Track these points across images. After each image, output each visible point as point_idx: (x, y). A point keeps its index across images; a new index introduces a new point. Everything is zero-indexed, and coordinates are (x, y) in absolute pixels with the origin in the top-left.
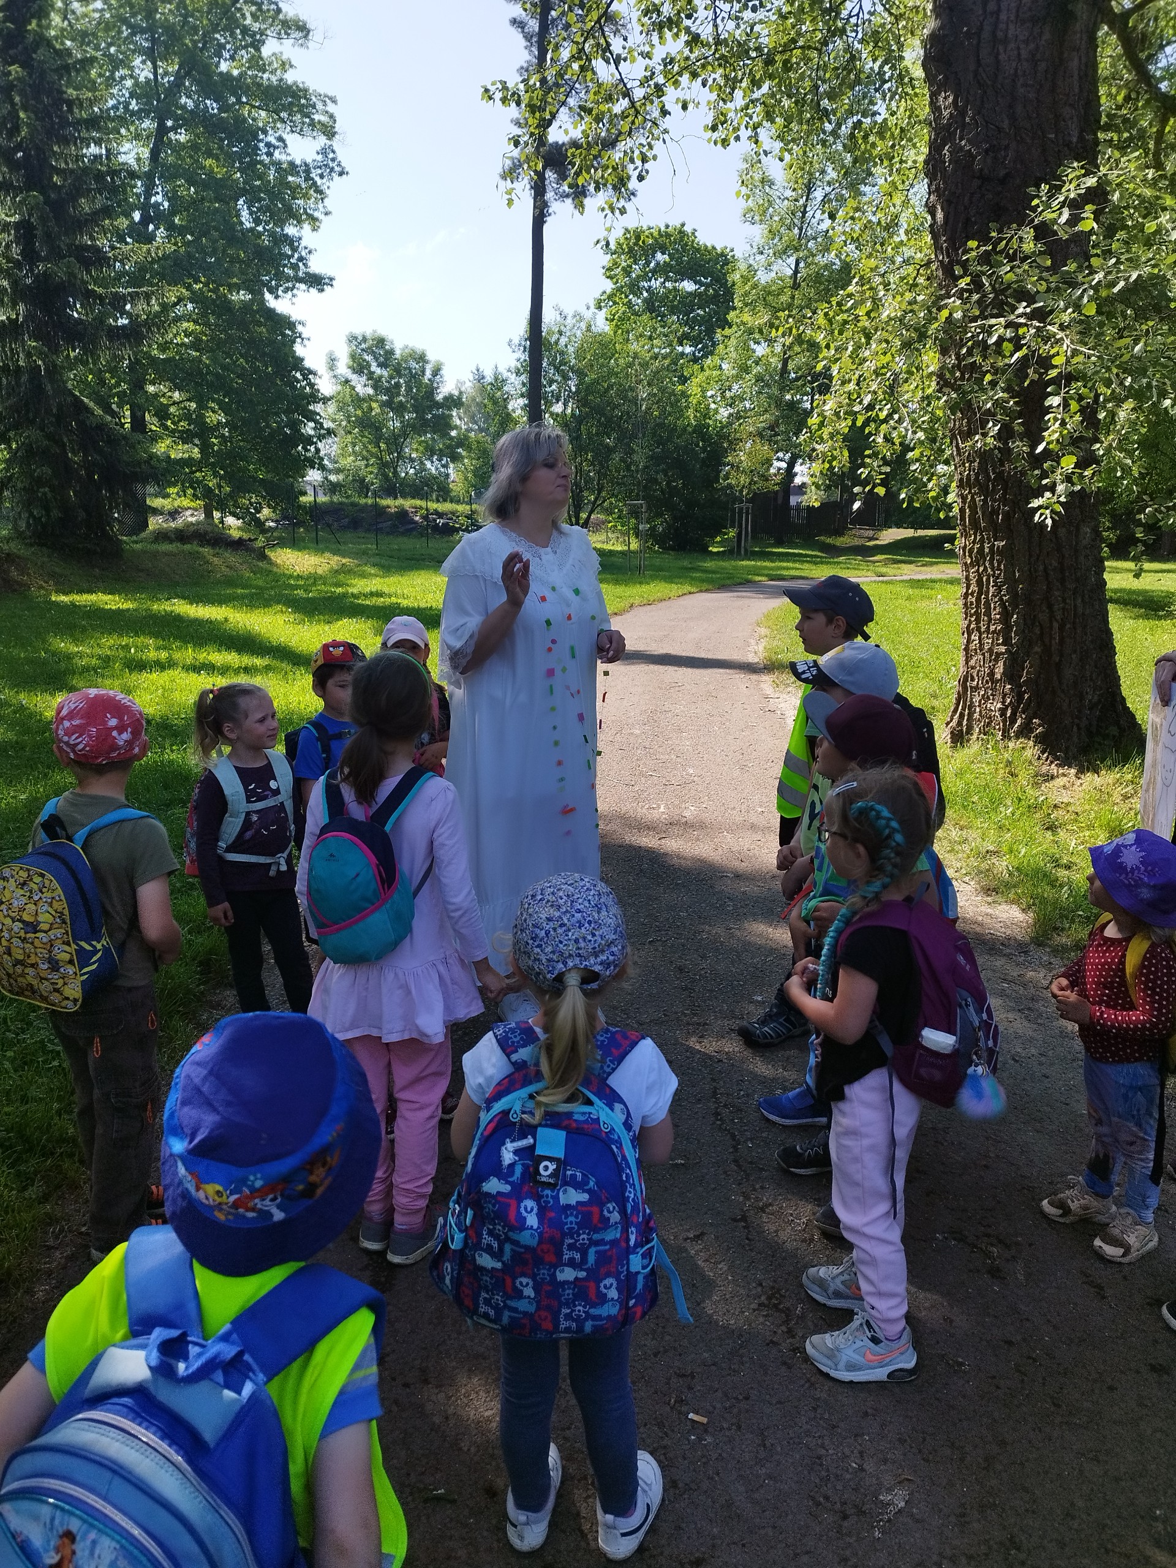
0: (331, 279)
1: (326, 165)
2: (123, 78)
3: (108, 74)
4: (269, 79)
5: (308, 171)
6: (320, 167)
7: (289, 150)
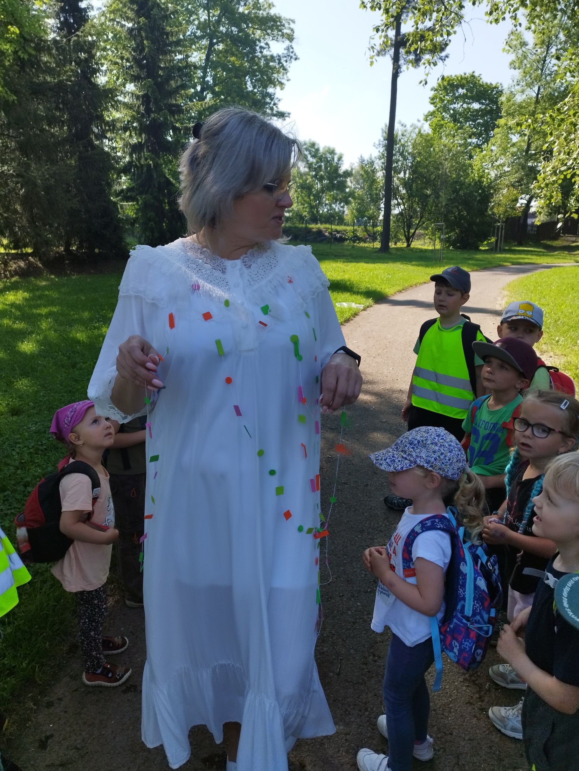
0: (289, 114)
1: (288, 56)
2: (194, 20)
3: (187, 19)
4: (262, 14)
5: (279, 60)
6: (286, 57)
7: (271, 49)
